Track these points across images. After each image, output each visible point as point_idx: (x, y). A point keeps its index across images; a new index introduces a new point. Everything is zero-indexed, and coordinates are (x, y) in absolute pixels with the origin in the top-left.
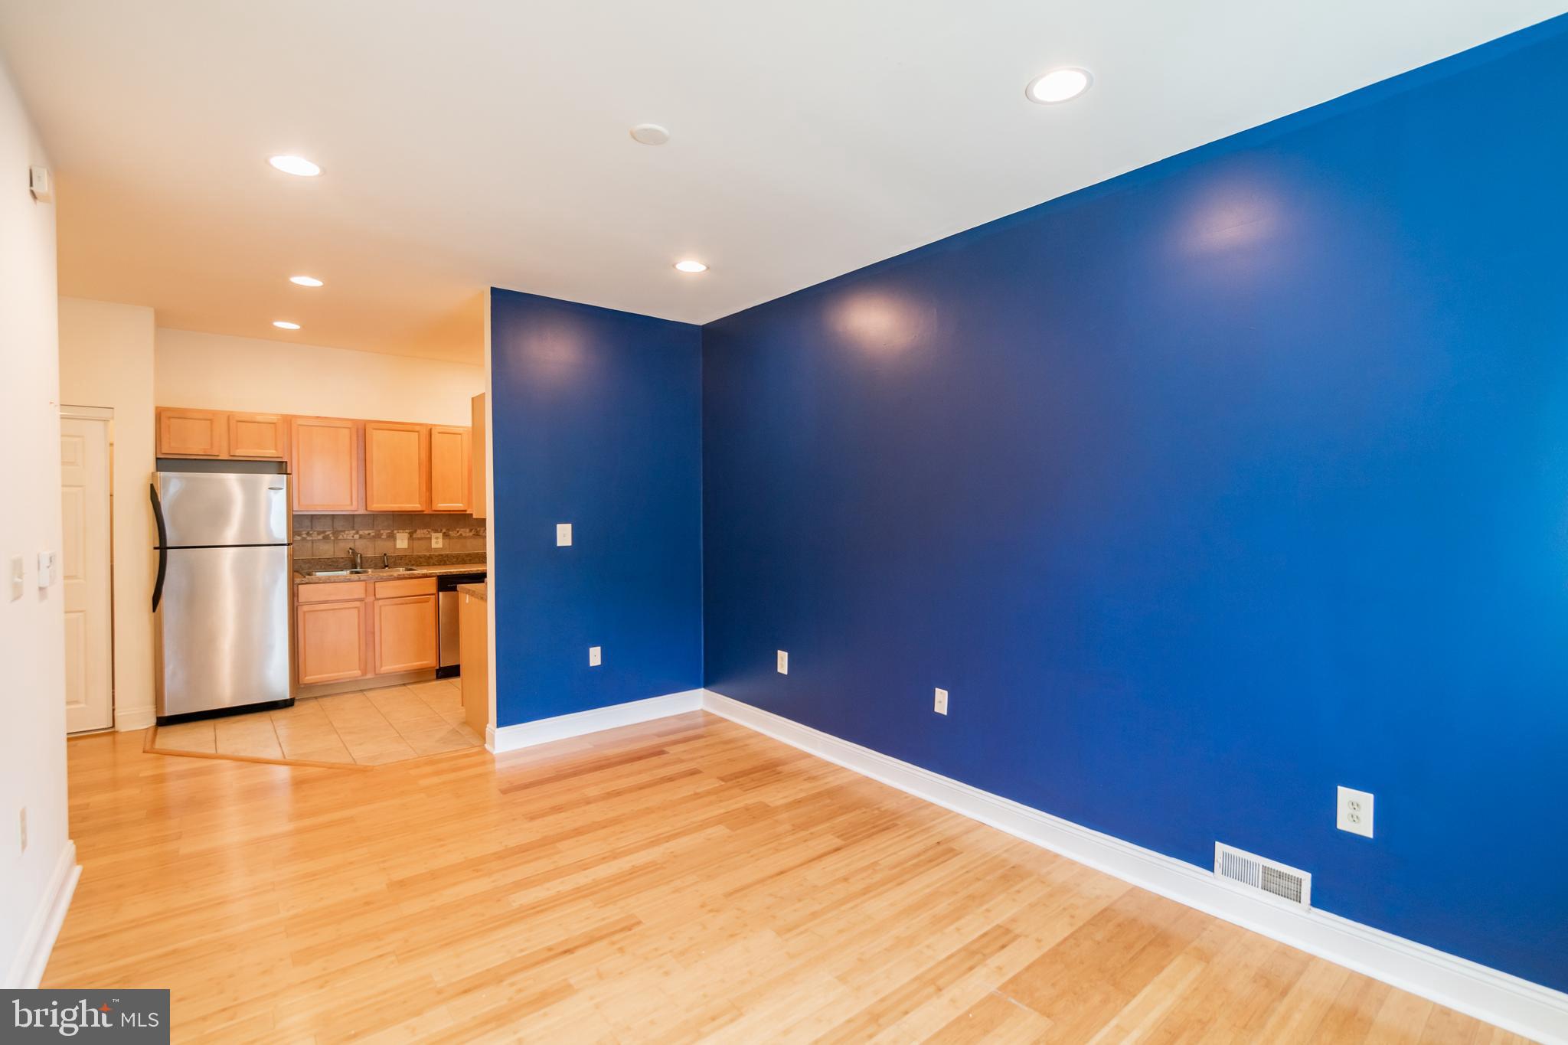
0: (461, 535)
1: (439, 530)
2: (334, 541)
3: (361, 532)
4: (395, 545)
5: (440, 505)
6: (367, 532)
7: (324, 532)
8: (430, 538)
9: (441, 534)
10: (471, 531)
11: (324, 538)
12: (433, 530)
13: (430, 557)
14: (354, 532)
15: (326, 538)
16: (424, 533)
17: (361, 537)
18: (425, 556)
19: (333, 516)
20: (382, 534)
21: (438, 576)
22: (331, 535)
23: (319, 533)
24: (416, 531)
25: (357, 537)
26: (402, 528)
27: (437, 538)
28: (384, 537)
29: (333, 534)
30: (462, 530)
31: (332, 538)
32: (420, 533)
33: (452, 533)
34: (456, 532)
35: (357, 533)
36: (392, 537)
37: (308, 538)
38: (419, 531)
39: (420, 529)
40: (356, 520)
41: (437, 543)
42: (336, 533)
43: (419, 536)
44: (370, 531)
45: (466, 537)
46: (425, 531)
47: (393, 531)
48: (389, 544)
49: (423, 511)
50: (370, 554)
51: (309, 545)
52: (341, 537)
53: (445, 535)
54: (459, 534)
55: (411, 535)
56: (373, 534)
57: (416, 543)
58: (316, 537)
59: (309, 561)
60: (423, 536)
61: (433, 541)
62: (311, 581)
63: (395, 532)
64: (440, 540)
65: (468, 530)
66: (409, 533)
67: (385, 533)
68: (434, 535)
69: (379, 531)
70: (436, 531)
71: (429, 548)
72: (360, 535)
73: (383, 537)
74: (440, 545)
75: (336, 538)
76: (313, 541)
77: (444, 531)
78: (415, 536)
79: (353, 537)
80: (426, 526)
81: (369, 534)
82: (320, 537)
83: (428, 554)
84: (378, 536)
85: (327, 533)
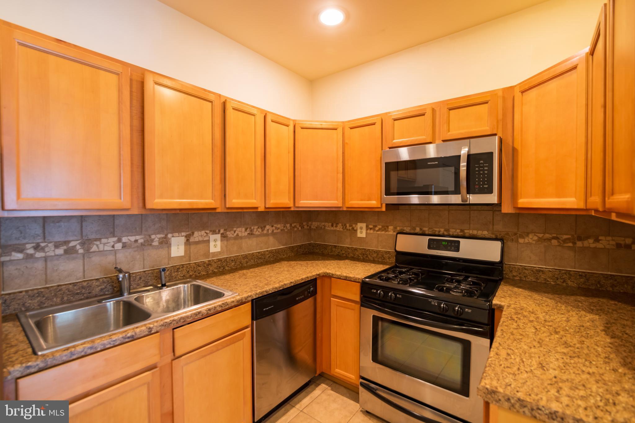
0: (238, 235)
1: (217, 231)
2: (84, 255)
3: (124, 239)
4: (169, 253)
5: (234, 201)
6: (133, 239)
7: (66, 243)
8: (208, 241)
9: (218, 236)
10: (246, 230)
11: (66, 252)
12: (211, 231)
13: (209, 264)
14: (115, 239)
15: (71, 251)
16: (201, 236)
17: (124, 246)
18: (204, 263)
19: (82, 219)
20: (152, 240)
21: (252, 300)
22: (78, 247)
23: (57, 246)
24: (193, 233)
25: (119, 246)
26: (176, 230)
27: (215, 240)
28: (156, 243)
29: (83, 244)
30: (238, 229)
31: (81, 251)
32: (198, 236)
33: (230, 234)
34: (233, 232)
35: (119, 241)
36: (165, 243)
37: (39, 255)
38: (196, 234)
39: (199, 230)
40: (117, 222)
41: (215, 246)
42: (86, 243)
43: (197, 240)
44: (138, 237)
45: (241, 238)
46: (203, 233)
47: (166, 235)
48: (163, 252)
49: (215, 209)
50: (137, 269)
51: (40, 265)
52: (94, 248)
53: (224, 236)
54: (235, 234)
55: (188, 238)
56: (141, 241)
57: (193, 247)
58: (51, 251)
59: (39, 293)
60: (201, 239)
61: (212, 244)
62: (50, 362)
63: (170, 236)
64: (219, 243)
65: (244, 229)
66: (186, 237)
67: (156, 238)
68: (212, 237)
69: (150, 236)
70: (214, 232)
71: (207, 253)
72: (124, 243)
73: (154, 244)
74: (218, 249)
75: (88, 251)
76: (46, 259)
77: (222, 231)
78: (192, 240)
79: (113, 247)
80: (203, 227)
81: (136, 241)
82: (60, 251)
83: (206, 260)
84: (148, 243)
85: (72, 244)
